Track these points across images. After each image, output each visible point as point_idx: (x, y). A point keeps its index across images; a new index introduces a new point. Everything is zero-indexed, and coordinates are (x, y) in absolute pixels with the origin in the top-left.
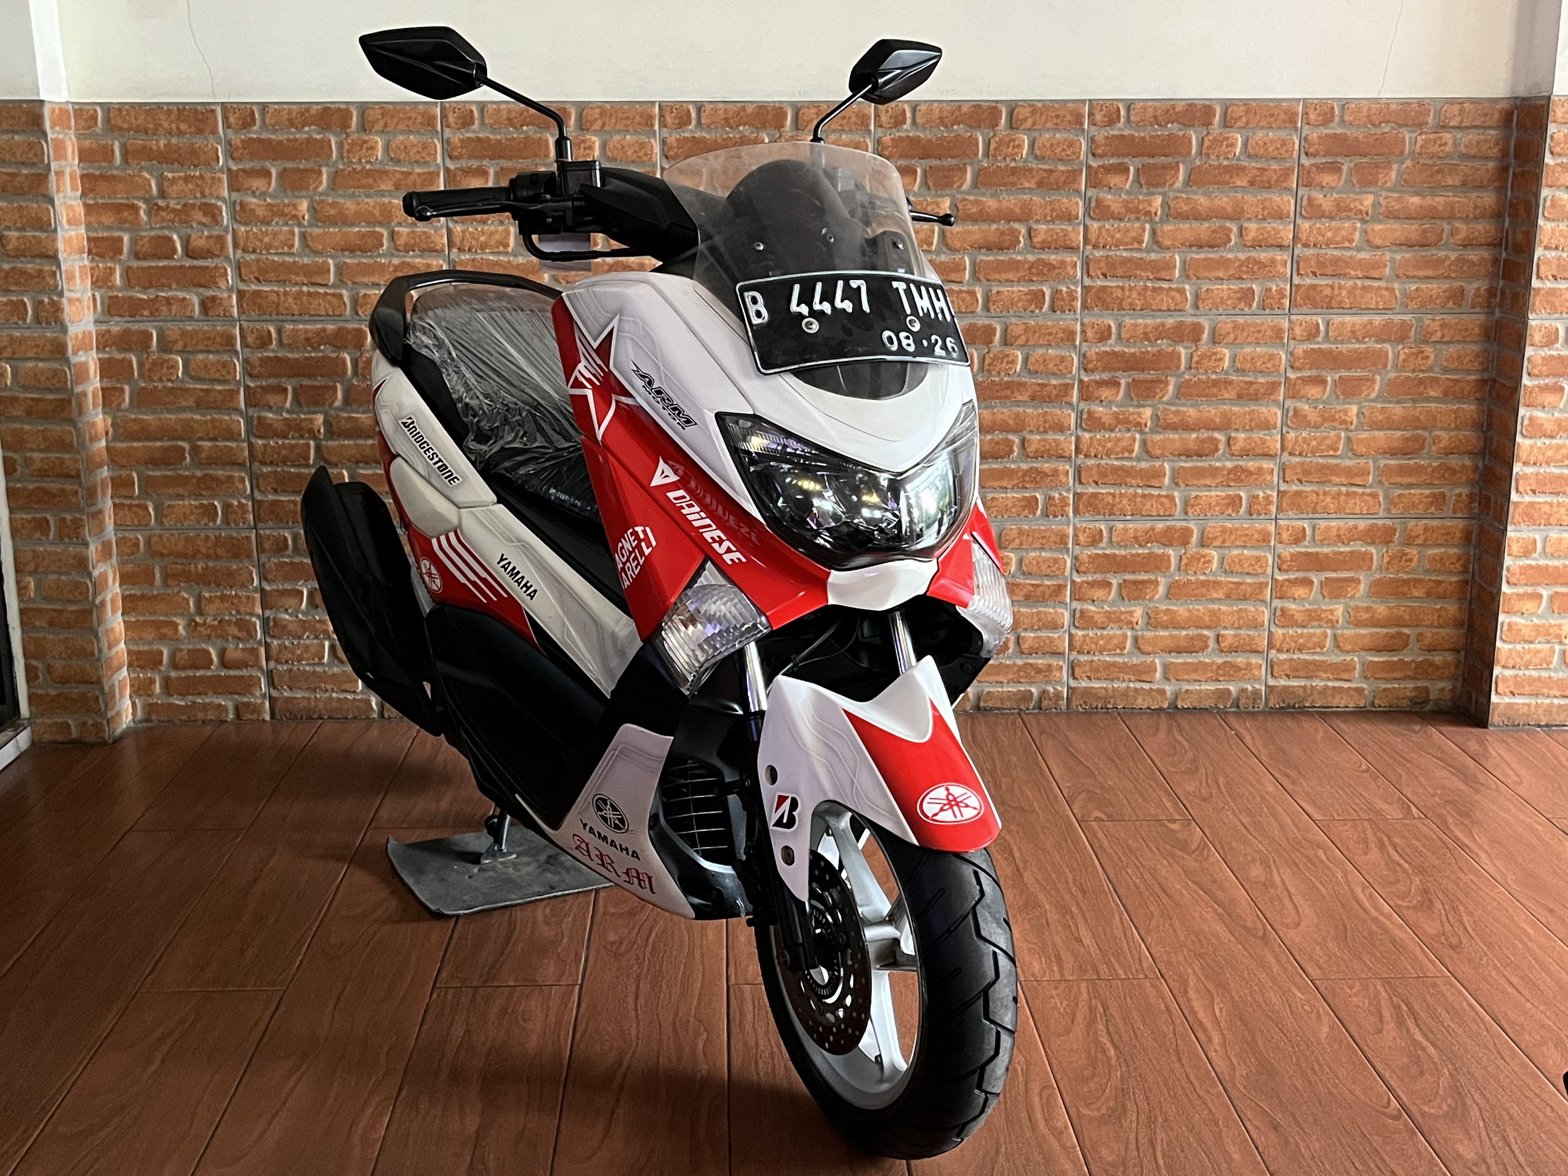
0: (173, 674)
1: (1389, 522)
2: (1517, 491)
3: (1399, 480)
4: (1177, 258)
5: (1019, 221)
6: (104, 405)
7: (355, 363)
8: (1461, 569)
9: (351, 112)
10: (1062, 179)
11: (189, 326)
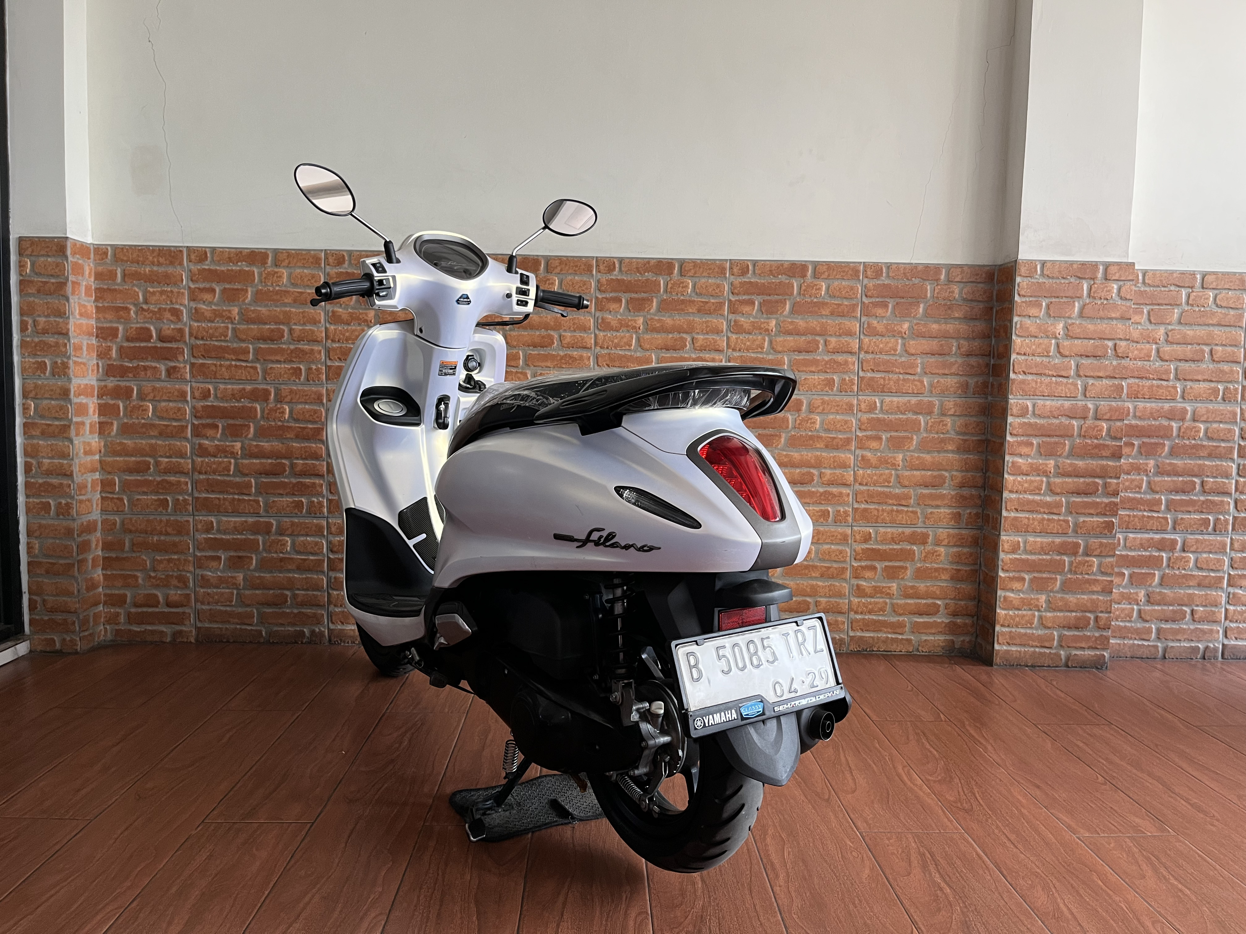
0: (133, 610)
1: (924, 530)
2: (1006, 510)
3: (930, 503)
4: (786, 359)
5: (687, 333)
6: (100, 434)
7: (263, 411)
8: (972, 562)
9: (268, 255)
10: (713, 307)
11: (158, 385)
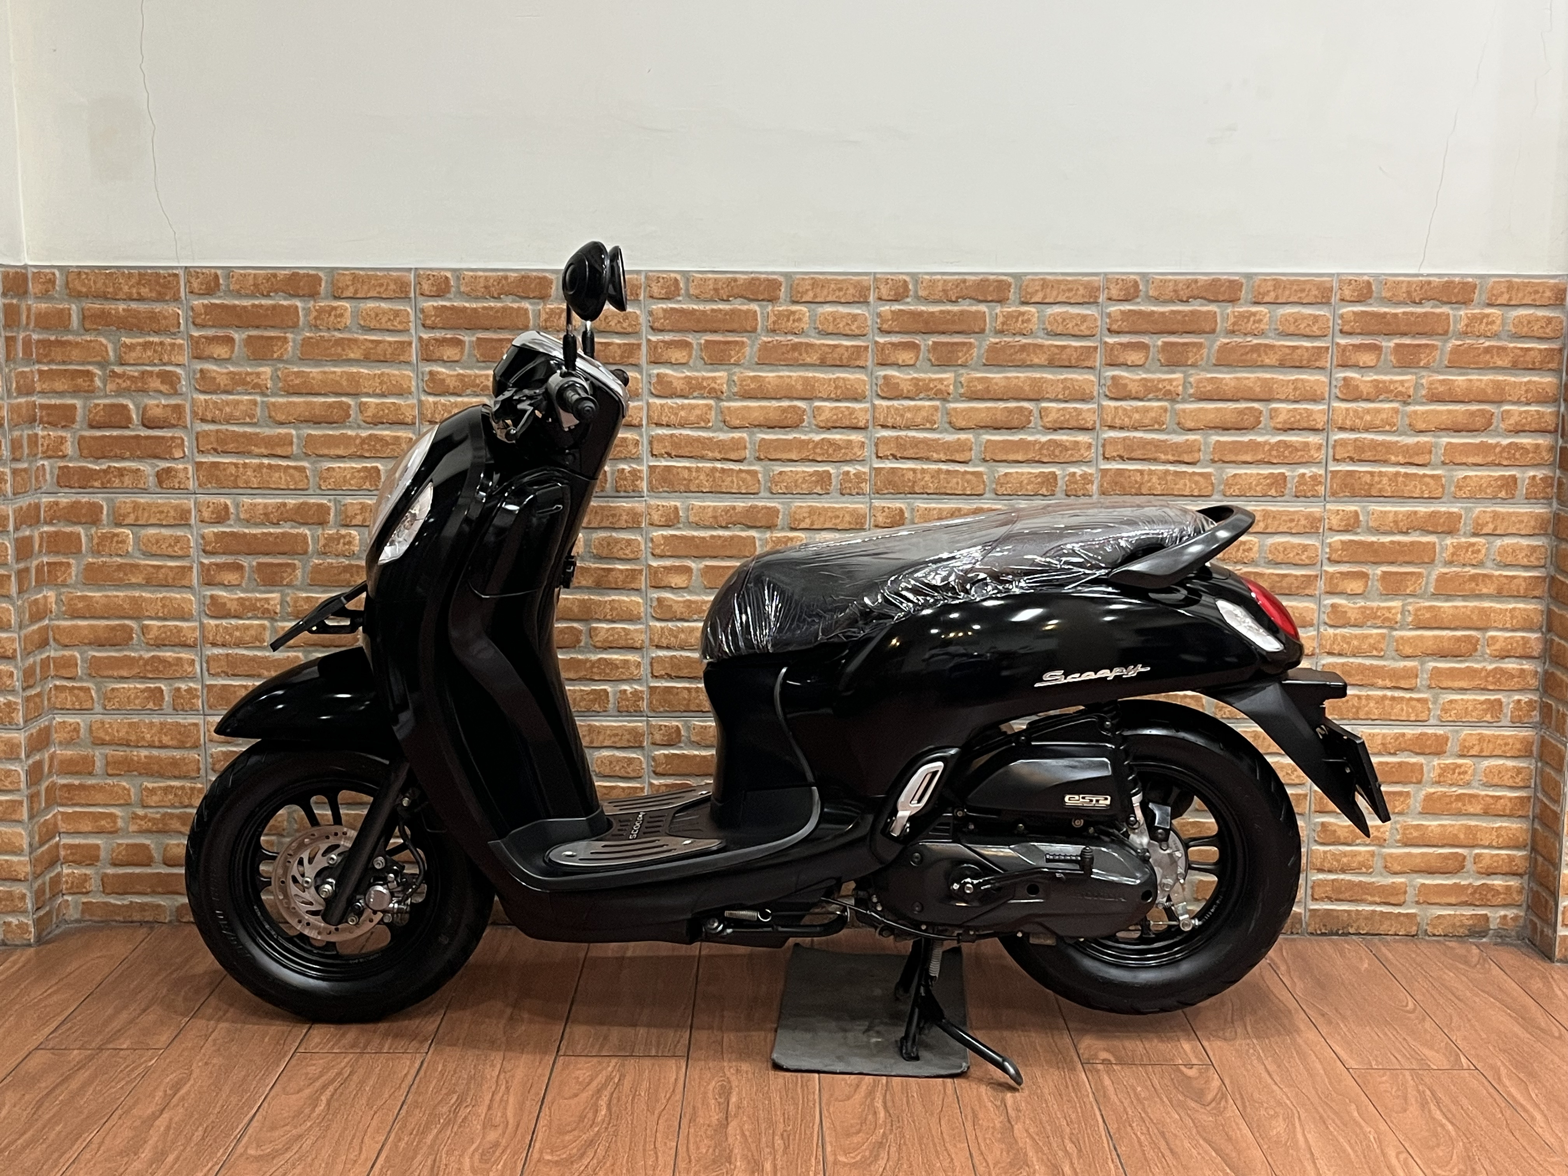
0: (110, 871)
1: (1440, 731)
3: (1450, 684)
4: (1202, 441)
5: (1030, 400)
6: (49, 582)
8: (1521, 784)
9: (320, 279)
10: (1075, 356)
11: (143, 499)
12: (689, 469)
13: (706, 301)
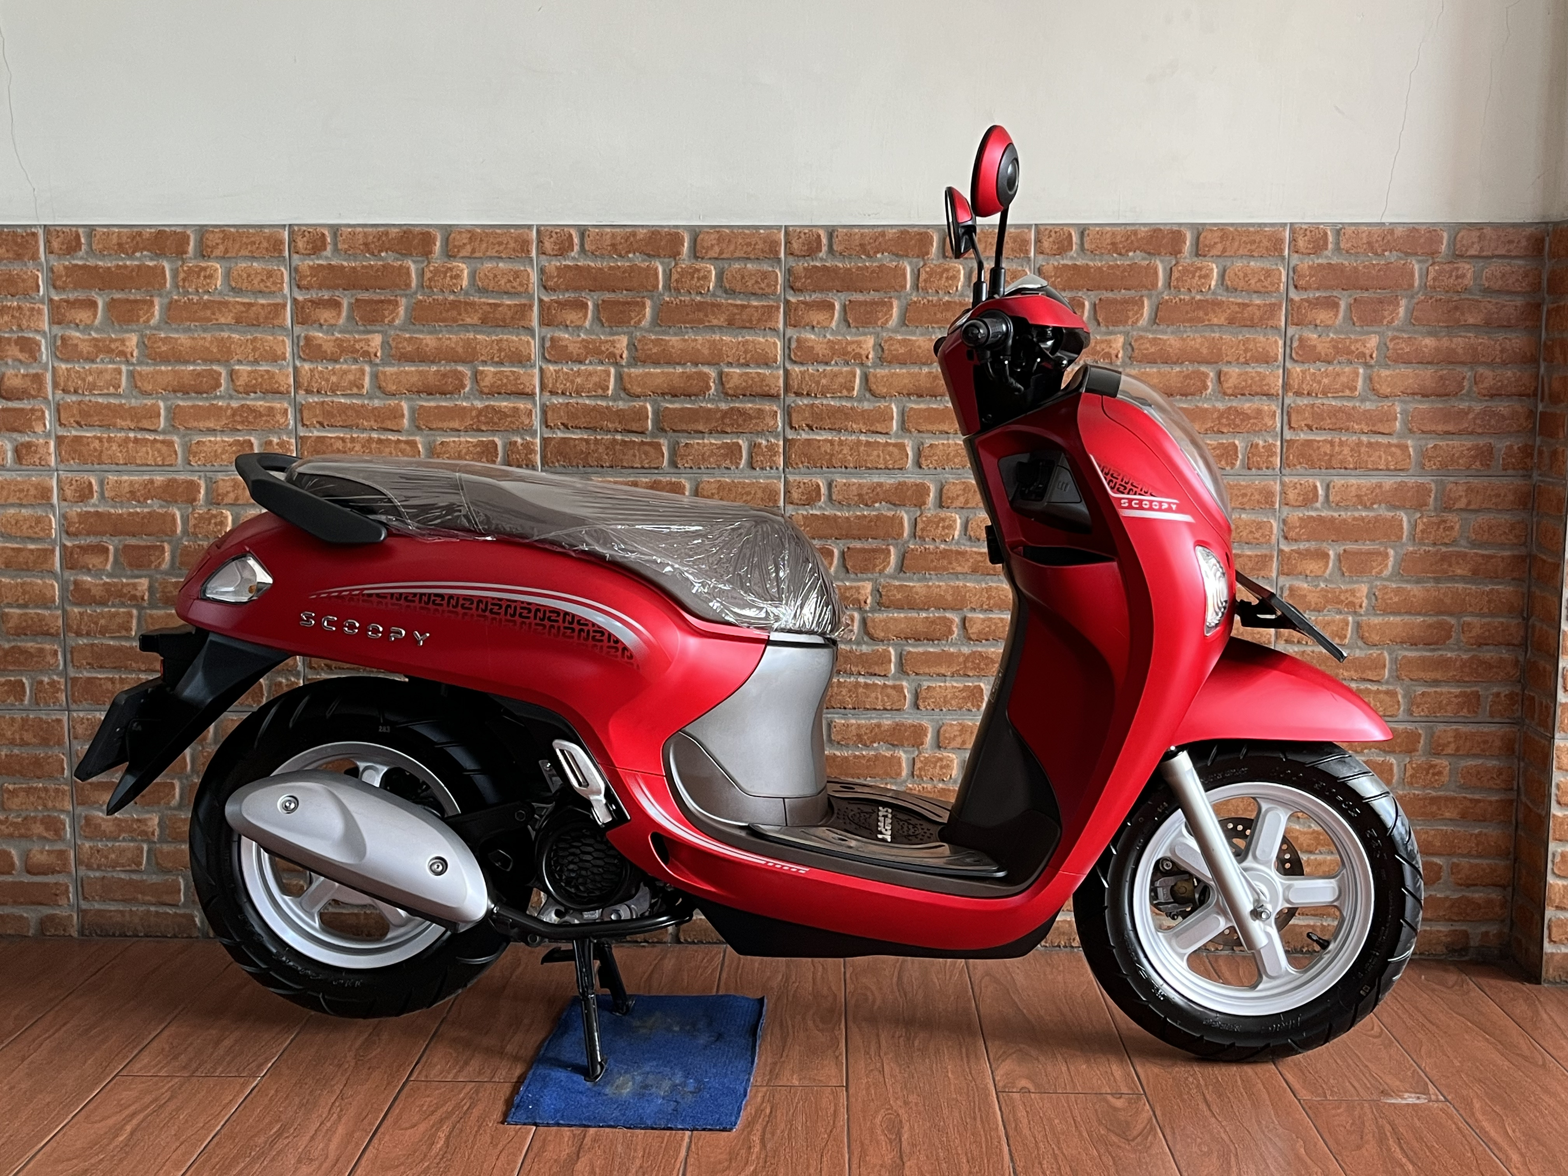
1: (1410, 727)
2: (1566, 690)
3: (1422, 675)
7: (185, 520)
8: (1503, 786)
9: (189, 237)
12: (587, 441)
13: (602, 256)
